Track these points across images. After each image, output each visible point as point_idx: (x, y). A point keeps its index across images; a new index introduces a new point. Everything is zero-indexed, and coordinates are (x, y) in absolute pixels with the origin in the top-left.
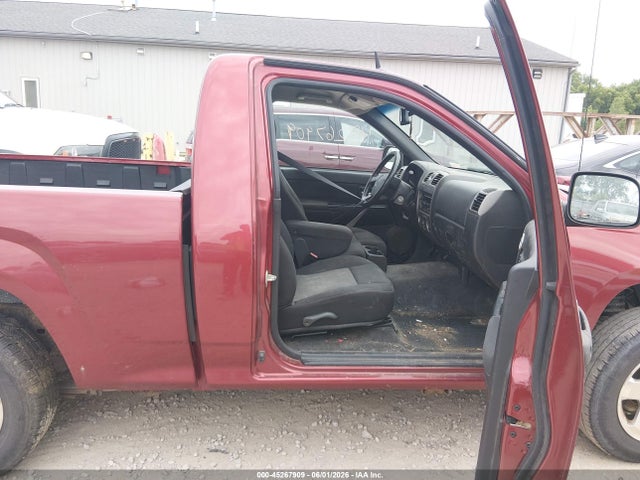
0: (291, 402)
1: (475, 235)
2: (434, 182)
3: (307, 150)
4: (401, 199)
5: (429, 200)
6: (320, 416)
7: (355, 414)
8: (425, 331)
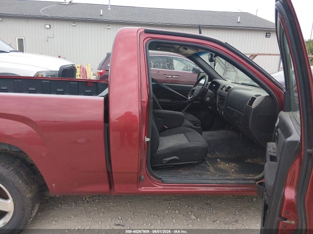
0: (154, 200)
1: (250, 118)
2: (226, 91)
3: (156, 73)
4: (208, 99)
5: (224, 100)
6: (169, 208)
7: (187, 206)
8: (223, 165)
